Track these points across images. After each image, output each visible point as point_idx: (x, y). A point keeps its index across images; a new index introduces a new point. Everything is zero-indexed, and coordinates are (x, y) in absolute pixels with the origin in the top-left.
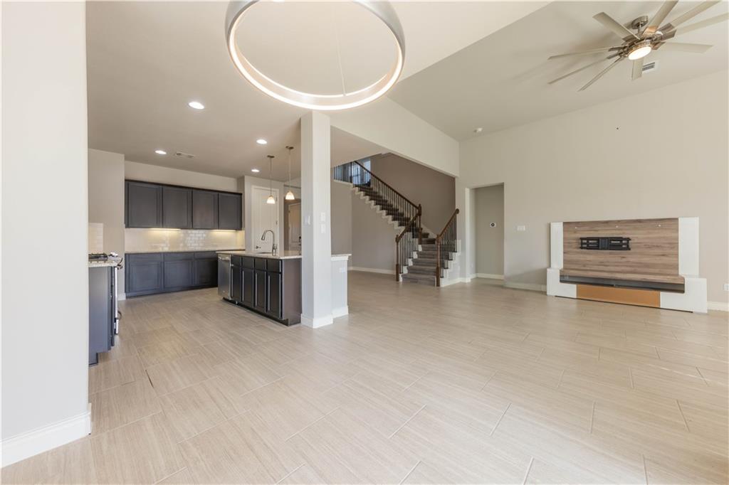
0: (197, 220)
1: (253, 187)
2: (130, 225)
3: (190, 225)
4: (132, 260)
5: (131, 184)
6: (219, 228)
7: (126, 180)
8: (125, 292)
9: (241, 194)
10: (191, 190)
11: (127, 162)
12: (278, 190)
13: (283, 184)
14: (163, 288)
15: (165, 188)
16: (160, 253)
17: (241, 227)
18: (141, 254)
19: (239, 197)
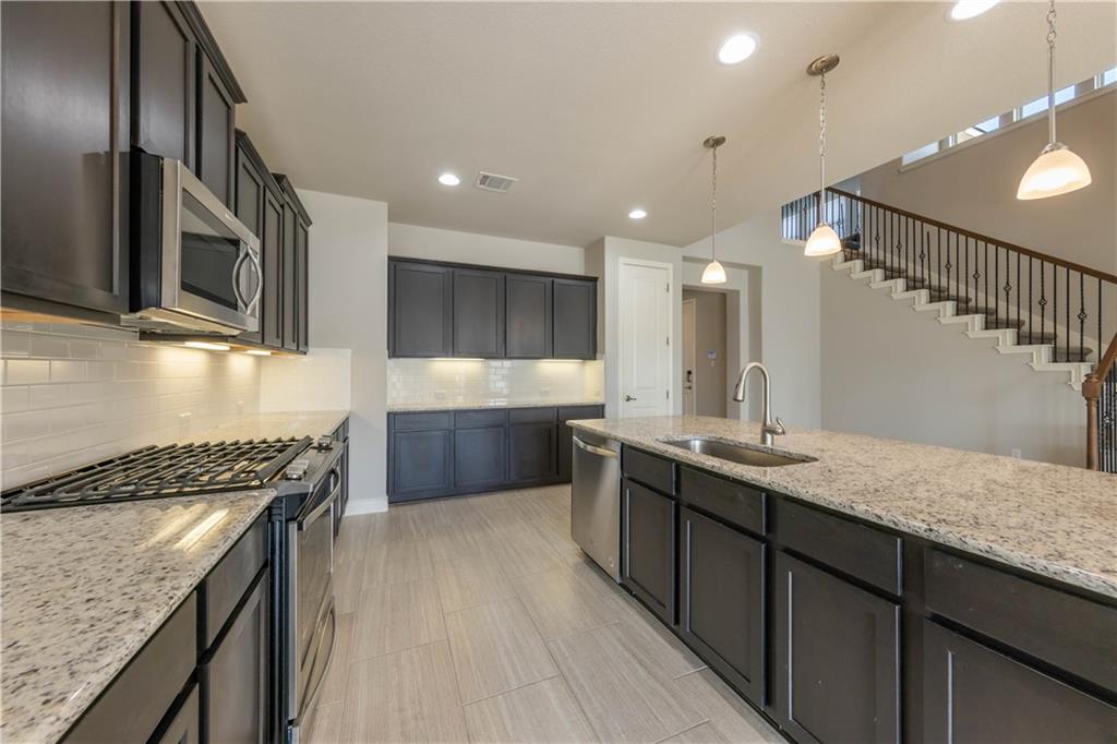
0: (515, 337)
1: (622, 260)
2: (397, 353)
3: (502, 351)
4: (401, 425)
5: (400, 266)
6: (553, 353)
7: (391, 259)
8: (388, 493)
9: (595, 280)
10: (503, 274)
11: (392, 224)
12: (670, 266)
13: (679, 252)
14: (453, 488)
15: (458, 271)
16: (446, 412)
17: (595, 352)
18: (415, 413)
19: (589, 286)
